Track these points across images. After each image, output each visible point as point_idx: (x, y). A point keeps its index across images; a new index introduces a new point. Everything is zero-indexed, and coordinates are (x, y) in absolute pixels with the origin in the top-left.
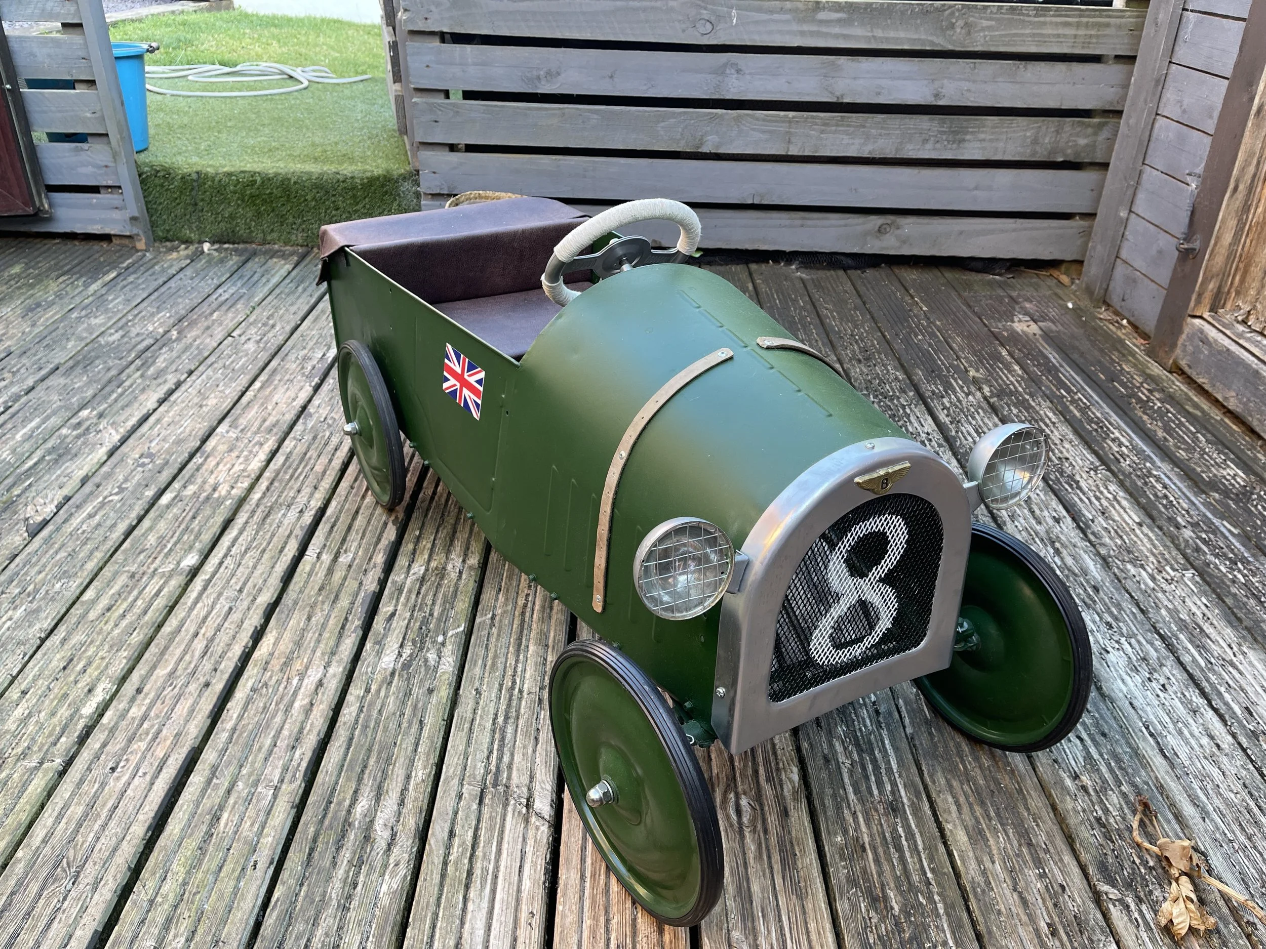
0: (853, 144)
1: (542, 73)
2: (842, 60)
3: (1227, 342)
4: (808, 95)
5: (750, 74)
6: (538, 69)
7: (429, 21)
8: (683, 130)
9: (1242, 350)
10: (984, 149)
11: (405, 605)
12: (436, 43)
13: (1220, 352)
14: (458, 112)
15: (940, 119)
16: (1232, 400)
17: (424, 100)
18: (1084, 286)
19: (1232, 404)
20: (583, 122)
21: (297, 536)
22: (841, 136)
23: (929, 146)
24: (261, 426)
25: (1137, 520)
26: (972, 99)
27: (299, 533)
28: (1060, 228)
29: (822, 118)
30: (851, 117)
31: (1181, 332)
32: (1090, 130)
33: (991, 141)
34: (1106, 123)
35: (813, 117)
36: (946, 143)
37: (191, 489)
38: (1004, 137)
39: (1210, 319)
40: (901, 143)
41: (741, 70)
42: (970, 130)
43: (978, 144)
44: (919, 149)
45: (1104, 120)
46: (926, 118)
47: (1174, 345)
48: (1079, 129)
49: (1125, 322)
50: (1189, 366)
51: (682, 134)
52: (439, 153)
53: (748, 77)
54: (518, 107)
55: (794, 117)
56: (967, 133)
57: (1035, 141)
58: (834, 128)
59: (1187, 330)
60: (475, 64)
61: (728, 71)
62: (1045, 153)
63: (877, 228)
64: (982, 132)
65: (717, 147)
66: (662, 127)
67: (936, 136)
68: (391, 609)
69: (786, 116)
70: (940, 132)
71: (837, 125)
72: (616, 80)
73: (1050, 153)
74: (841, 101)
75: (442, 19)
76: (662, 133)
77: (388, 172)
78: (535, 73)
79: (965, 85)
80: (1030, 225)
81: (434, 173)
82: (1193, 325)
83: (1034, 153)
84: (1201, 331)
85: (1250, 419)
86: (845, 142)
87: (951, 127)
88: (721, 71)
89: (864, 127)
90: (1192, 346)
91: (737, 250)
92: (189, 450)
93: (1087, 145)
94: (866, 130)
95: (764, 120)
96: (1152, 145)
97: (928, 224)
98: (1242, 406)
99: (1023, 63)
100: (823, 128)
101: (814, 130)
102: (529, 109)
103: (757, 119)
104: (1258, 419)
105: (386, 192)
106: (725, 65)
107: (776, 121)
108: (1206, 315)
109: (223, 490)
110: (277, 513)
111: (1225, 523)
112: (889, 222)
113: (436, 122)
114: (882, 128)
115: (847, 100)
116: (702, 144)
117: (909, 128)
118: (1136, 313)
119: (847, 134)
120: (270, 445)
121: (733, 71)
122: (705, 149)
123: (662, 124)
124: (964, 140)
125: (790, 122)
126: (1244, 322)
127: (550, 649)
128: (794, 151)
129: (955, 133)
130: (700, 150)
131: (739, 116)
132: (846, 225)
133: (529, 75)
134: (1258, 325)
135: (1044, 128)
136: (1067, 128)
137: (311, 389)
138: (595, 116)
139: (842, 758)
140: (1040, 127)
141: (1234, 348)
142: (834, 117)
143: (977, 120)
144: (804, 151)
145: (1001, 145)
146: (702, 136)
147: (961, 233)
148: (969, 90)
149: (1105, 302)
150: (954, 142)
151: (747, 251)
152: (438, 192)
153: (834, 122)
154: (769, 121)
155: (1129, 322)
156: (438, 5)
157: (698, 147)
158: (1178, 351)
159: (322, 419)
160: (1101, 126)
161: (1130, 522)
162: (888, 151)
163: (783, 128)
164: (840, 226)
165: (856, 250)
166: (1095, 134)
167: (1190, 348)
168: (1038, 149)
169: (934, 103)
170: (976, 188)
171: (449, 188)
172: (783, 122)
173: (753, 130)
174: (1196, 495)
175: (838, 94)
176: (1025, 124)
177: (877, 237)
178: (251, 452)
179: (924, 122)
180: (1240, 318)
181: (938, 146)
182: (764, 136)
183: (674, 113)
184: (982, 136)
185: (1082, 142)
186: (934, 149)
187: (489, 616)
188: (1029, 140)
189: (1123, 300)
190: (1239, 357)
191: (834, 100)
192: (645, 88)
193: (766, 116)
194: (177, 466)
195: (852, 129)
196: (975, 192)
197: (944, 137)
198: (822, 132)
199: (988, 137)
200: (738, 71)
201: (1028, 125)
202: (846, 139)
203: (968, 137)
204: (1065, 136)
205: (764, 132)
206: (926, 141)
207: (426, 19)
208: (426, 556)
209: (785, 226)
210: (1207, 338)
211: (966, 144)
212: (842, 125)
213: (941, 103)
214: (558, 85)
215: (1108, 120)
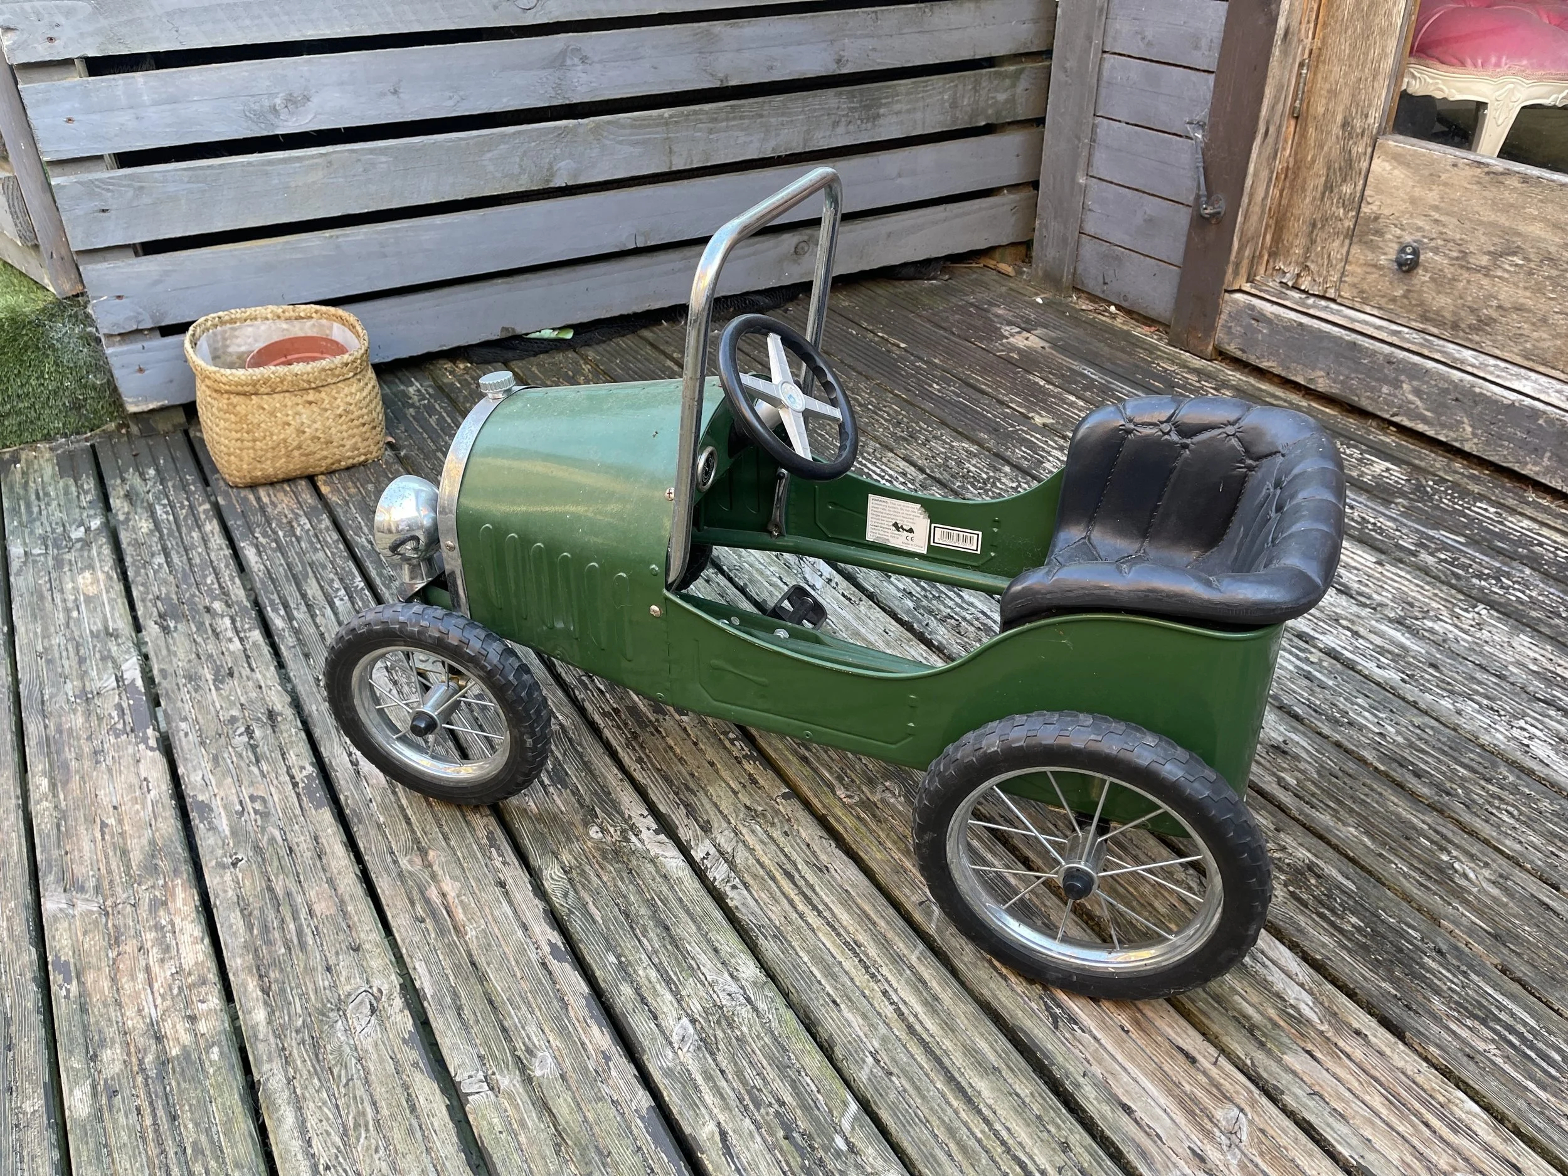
0: (751, 142)
1: (278, 101)
2: (718, 27)
3: (1293, 315)
4: (683, 82)
5: (600, 62)
6: (271, 95)
7: (56, 43)
8: (522, 160)
9: (1315, 321)
10: (902, 123)
11: (726, 1107)
12: (77, 79)
13: (1287, 329)
14: (141, 188)
15: (849, 92)
16: (1320, 380)
17: (73, 178)
18: (1040, 273)
19: (1322, 384)
20: (365, 170)
21: (415, 1065)
22: (736, 134)
23: (841, 129)
24: (128, 866)
25: (1374, 560)
26: (879, 60)
27: (413, 1055)
28: (991, 208)
29: (707, 113)
30: (742, 106)
31: (1217, 311)
32: (1008, 82)
33: (908, 111)
34: (1021, 71)
35: (695, 113)
36: (859, 122)
37: (112, 1060)
38: (921, 104)
39: (1253, 291)
40: (808, 132)
41: (586, 57)
42: (884, 101)
43: (894, 119)
44: (830, 136)
45: (1019, 67)
46: (831, 92)
47: (1212, 328)
48: (996, 82)
49: (1113, 308)
50: (1243, 351)
51: (521, 166)
52: (120, 263)
53: (598, 66)
54: (250, 164)
55: (671, 117)
56: (879, 107)
57: (954, 105)
58: (724, 124)
59: (1226, 310)
60: (156, 103)
61: (569, 62)
62: (966, 118)
63: (793, 250)
64: (897, 101)
65: (575, 176)
66: (490, 160)
67: (847, 115)
68: (711, 1127)
69: (661, 116)
70: (851, 109)
71: (727, 119)
72: (401, 95)
73: (971, 118)
74: (725, 84)
75: (82, 35)
76: (491, 168)
77: (13, 311)
78: (266, 103)
79: (870, 43)
80: (961, 211)
81: (119, 297)
82: (1236, 302)
83: (955, 120)
84: (1252, 308)
85: (1356, 399)
86: (740, 141)
87: (862, 101)
88: (558, 62)
89: (761, 116)
90: (1241, 326)
91: (622, 317)
92: (29, 976)
93: (1007, 101)
94: (763, 120)
95: (632, 127)
96: (1103, 91)
97: (850, 232)
98: (1339, 386)
99: (928, 4)
100: (711, 125)
101: (700, 130)
102: (270, 162)
103: (623, 127)
104: (1368, 398)
105: (26, 348)
106: (563, 54)
107: (649, 126)
108: (1247, 287)
109: (178, 1034)
110: (332, 1035)
111: (1442, 532)
112: (806, 238)
113: (103, 211)
114: (783, 115)
115: (733, 82)
116: (553, 175)
117: (815, 110)
118: (1130, 297)
119: (742, 130)
120: (184, 900)
121: (576, 60)
122: (559, 182)
123: (489, 155)
124: (878, 116)
125: (667, 124)
126: (1295, 288)
127: (1005, 1072)
128: (679, 165)
129: (867, 108)
130: (552, 185)
131: (598, 126)
132: (754, 254)
133: (256, 107)
134: (1316, 288)
135: (960, 87)
136: (985, 83)
137: (157, 754)
138: (383, 159)
139: (1481, 1046)
140: (956, 86)
141: (1305, 320)
142: (721, 109)
143: (889, 87)
144: (691, 163)
145: (919, 116)
146: (550, 164)
147: (889, 235)
148: (874, 50)
149: (1076, 289)
150: (868, 120)
151: (636, 315)
152: (134, 327)
153: (723, 115)
154: (640, 126)
155: (1118, 307)
156: (69, 13)
157: (548, 181)
158: (1220, 335)
159: (238, 808)
160: (1017, 75)
161: (1368, 564)
162: (794, 144)
163: (659, 134)
164: (749, 256)
165: (772, 284)
166: (1014, 86)
167: (1237, 330)
168: (958, 114)
169: (838, 72)
170: (899, 175)
171: (152, 317)
172: (658, 125)
173: (621, 143)
174: (1388, 508)
175: (721, 75)
176: (941, 84)
177: (795, 261)
178: (159, 928)
179: (830, 98)
180: (1290, 284)
181: (851, 128)
182: (637, 150)
183: (504, 135)
184: (897, 107)
185: (1002, 97)
186: (848, 133)
187: (870, 1060)
188: (947, 104)
189: (1105, 283)
190: (1320, 331)
191: (717, 84)
192: (451, 103)
193: (634, 119)
194: (36, 1019)
195: (746, 121)
196: (899, 181)
197: (856, 115)
198: (711, 131)
199: (905, 107)
200: (584, 60)
201: (944, 85)
202: (742, 138)
203: (882, 111)
204: (983, 93)
205: (636, 143)
206: (836, 124)
207: (51, 39)
208: (669, 997)
209: (679, 270)
210: (1264, 315)
211: (881, 121)
212: (734, 118)
213: (845, 71)
214: (310, 117)
215: (1023, 66)
